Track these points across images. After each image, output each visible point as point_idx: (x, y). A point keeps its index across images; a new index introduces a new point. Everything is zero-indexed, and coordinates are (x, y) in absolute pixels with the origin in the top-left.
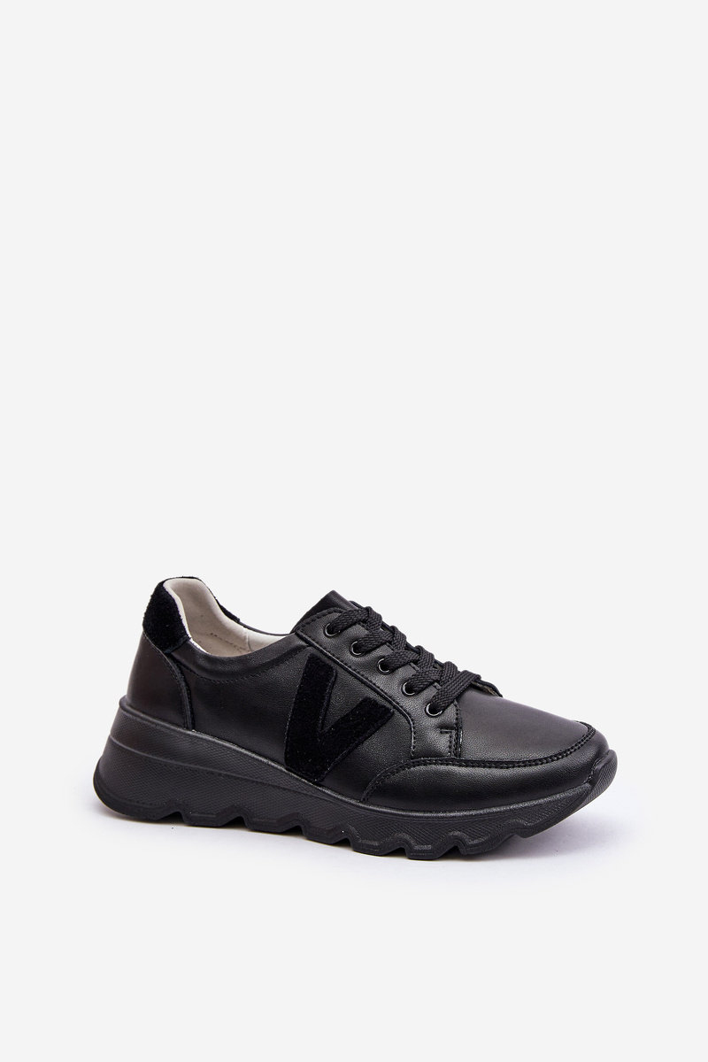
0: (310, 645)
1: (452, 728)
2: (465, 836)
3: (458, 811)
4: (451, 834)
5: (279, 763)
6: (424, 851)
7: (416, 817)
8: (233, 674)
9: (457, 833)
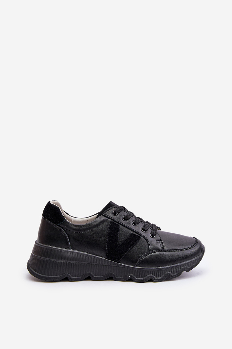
0: (109, 218)
1: (160, 241)
2: (171, 273)
3: (168, 265)
4: (166, 273)
5: (104, 257)
6: (159, 279)
7: (154, 269)
8: (85, 230)
9: (169, 272)
